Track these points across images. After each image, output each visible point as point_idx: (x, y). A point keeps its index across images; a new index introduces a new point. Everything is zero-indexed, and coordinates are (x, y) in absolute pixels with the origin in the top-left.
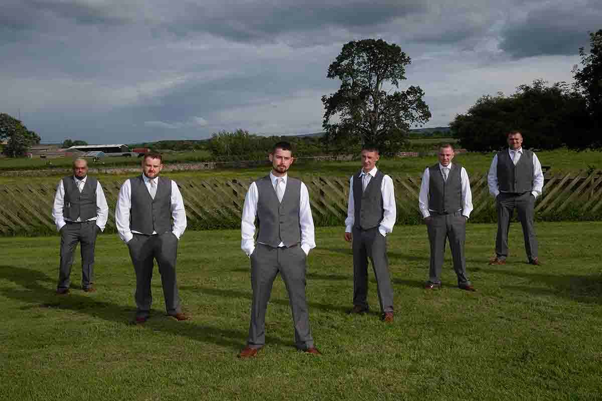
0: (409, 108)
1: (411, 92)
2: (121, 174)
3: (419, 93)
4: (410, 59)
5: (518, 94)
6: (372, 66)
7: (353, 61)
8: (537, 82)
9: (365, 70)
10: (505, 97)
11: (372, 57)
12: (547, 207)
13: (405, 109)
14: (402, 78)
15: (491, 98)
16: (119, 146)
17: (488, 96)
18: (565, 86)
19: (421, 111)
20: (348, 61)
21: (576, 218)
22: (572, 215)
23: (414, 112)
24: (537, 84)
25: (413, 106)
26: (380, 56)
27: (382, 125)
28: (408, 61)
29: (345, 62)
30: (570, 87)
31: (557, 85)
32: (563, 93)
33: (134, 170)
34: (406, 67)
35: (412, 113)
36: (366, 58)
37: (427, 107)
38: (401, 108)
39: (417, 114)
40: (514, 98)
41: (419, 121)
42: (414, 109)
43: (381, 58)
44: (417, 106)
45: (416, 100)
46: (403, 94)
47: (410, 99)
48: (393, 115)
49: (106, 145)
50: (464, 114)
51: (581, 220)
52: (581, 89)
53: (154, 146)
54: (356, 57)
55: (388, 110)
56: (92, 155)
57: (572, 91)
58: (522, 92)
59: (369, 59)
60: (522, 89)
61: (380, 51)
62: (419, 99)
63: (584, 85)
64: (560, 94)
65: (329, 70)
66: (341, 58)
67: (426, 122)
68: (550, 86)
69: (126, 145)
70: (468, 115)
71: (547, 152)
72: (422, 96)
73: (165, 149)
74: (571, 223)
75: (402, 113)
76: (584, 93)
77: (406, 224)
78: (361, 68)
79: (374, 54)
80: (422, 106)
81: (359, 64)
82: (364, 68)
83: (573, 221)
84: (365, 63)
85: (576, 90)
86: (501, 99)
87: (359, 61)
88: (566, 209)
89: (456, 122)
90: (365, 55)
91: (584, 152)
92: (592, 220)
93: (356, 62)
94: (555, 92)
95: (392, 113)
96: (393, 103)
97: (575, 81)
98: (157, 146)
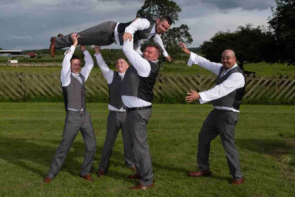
0: (181, 36)
1: (182, 28)
2: (19, 67)
3: (186, 28)
4: (181, 9)
5: (238, 31)
6: (161, 12)
7: (150, 9)
8: (248, 25)
9: (157, 14)
10: (231, 32)
11: (161, 8)
12: (250, 96)
13: (179, 37)
14: (177, 19)
15: (223, 33)
16: (20, 51)
17: (222, 31)
18: (264, 28)
19: (187, 38)
20: (147, 9)
21: (267, 103)
22: (264, 101)
23: (183, 38)
24: (248, 26)
25: (183, 35)
26: (165, 7)
27: (166, 45)
28: (180, 10)
29: (146, 10)
30: (266, 28)
31: (259, 27)
32: (262, 32)
33: (26, 65)
34: (179, 14)
35: (182, 39)
36: (157, 8)
37: (190, 36)
38: (176, 36)
39: (185, 39)
40: (236, 33)
41: (186, 44)
42: (184, 37)
43: (166, 9)
44: (185, 35)
45: (184, 32)
46: (178, 28)
47: (182, 31)
48: (172, 40)
49: (13, 50)
50: (208, 41)
51: (270, 104)
52: (273, 30)
53: (40, 52)
54: (152, 7)
55: (169, 37)
56: (4, 56)
57: (268, 31)
58: (240, 30)
59: (159, 9)
60: (240, 28)
61: (165, 5)
62: (186, 32)
63: (274, 28)
64: (261, 32)
65: (137, 14)
66: (143, 8)
67: (190, 44)
68: (255, 27)
69: (24, 51)
70: (210, 41)
71: (254, 64)
72: (188, 30)
73: (46, 54)
74: (264, 106)
75: (176, 39)
76: (274, 32)
77: (170, 103)
78: (155, 13)
79: (162, 6)
80: (188, 35)
81: (154, 11)
82: (156, 13)
83: (265, 105)
84: (157, 11)
85: (270, 30)
86: (229, 34)
87: (154, 9)
88: (261, 98)
89: (203, 45)
90: (157, 6)
91: (274, 64)
92: (276, 104)
93: (152, 9)
94: (258, 31)
95: (171, 39)
96: (172, 32)
97: (269, 25)
98: (41, 52)
